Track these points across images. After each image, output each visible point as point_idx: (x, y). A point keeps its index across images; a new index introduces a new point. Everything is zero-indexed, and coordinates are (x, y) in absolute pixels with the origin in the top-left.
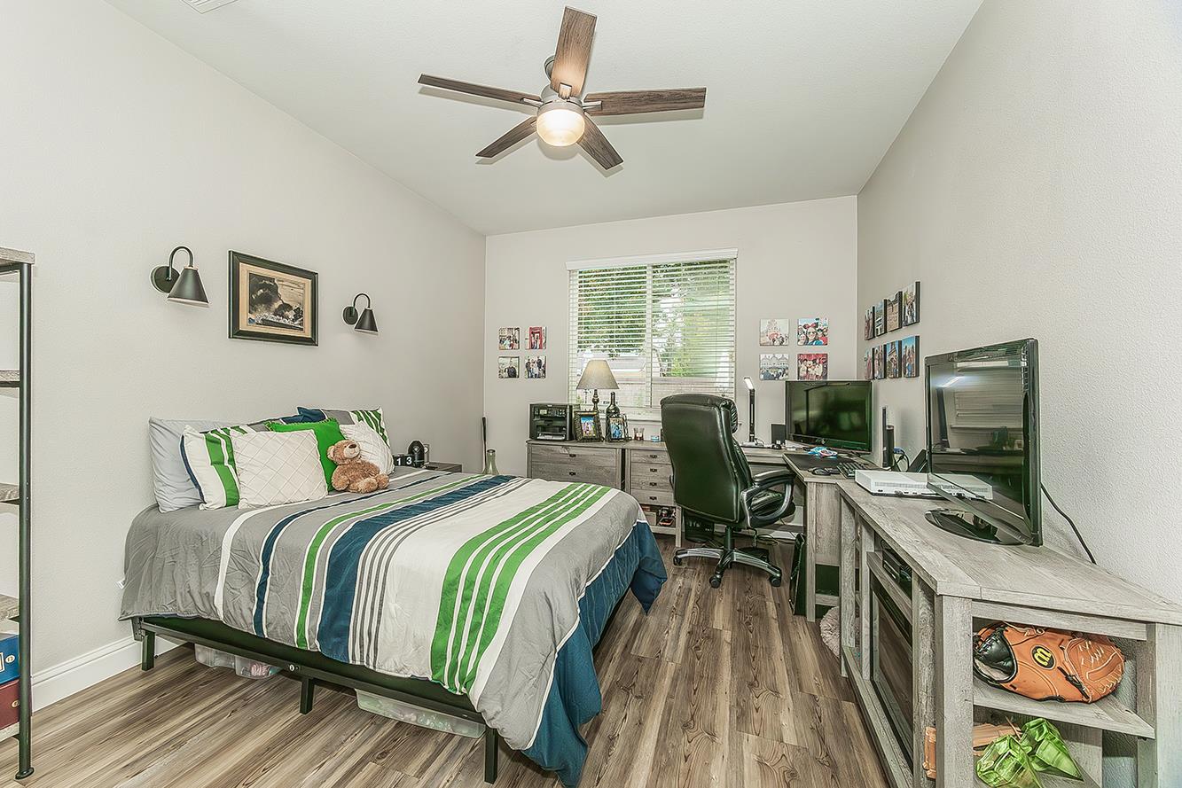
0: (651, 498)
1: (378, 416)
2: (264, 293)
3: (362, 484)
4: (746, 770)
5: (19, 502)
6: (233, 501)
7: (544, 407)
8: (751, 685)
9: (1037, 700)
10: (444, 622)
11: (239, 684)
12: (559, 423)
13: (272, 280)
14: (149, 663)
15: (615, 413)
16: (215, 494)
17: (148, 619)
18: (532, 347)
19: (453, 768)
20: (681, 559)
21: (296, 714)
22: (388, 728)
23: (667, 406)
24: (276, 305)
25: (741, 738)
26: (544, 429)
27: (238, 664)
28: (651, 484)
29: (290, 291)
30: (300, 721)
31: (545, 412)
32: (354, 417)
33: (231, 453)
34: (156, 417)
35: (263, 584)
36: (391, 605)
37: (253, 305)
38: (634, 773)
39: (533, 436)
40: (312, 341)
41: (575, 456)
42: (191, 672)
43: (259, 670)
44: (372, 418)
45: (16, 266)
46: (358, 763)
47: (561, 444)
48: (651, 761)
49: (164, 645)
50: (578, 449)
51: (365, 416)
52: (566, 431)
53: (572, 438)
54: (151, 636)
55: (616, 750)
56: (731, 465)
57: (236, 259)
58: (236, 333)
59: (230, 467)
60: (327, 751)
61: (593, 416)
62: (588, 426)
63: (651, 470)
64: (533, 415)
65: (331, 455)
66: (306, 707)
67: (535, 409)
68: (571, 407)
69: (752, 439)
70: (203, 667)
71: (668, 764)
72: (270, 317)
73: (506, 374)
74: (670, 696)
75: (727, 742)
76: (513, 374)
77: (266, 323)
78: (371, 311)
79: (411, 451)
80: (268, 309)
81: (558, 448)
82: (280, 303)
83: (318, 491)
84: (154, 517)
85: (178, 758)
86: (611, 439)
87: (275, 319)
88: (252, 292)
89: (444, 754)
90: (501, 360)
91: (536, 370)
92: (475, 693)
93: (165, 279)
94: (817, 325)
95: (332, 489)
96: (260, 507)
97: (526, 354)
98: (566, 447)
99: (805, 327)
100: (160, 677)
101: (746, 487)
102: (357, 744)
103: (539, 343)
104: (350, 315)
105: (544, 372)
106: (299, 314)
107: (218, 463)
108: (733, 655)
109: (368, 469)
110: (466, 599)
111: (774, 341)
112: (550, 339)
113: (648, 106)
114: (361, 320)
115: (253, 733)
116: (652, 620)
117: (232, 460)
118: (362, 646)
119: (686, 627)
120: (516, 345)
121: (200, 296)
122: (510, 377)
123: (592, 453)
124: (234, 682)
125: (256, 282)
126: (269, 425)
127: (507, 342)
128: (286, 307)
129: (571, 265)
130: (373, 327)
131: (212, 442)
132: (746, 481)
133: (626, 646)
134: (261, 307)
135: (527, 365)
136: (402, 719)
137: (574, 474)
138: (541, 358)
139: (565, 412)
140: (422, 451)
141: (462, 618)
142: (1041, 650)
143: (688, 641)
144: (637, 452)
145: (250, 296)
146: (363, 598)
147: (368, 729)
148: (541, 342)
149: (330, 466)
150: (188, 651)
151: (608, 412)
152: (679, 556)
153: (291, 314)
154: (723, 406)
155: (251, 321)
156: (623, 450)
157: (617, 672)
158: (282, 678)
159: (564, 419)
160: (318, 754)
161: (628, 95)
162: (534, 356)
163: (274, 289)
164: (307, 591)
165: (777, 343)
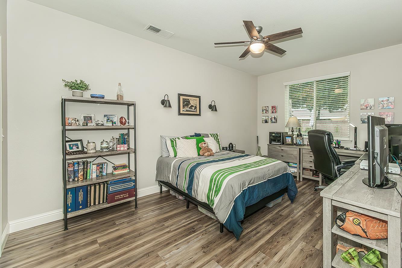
0: (310, 166)
1: (217, 135)
2: (187, 103)
3: (206, 154)
4: (295, 250)
5: (134, 152)
6: (175, 156)
7: (274, 133)
8: (316, 230)
9: (353, 235)
10: (210, 189)
11: (177, 200)
12: (279, 139)
13: (188, 99)
14: (161, 192)
15: (300, 136)
16: (172, 154)
17: (161, 182)
18: (272, 113)
19: (214, 228)
20: (317, 189)
21: (186, 208)
22: (203, 216)
23: (309, 134)
24: (190, 106)
25: (300, 242)
26: (274, 141)
27: (177, 195)
28: (310, 161)
29: (193, 102)
30: (186, 210)
31: (274, 135)
32: (210, 136)
33: (176, 144)
34: (162, 135)
35: (178, 175)
36: (200, 184)
37: (184, 107)
38: (260, 241)
39: (270, 143)
40: (199, 115)
41: (283, 150)
42: (169, 195)
43: (181, 198)
44: (215, 136)
45: (133, 104)
46: (194, 221)
47: (279, 146)
48: (266, 240)
49: (164, 189)
50: (284, 148)
51: (213, 135)
52: (281, 141)
53: (283, 144)
54: (161, 186)
55: (258, 235)
56: (330, 156)
57: (180, 95)
58: (180, 114)
59: (176, 148)
60: (188, 217)
61: (291, 137)
62: (289, 140)
63: (310, 156)
64: (270, 136)
65: (200, 146)
66: (188, 207)
67: (271, 133)
68: (283, 133)
69: (355, 147)
70: (171, 195)
71: (271, 242)
72: (188, 109)
73: (264, 122)
74: (284, 227)
75: (295, 242)
76: (266, 122)
77: (187, 111)
78: (215, 105)
79: (229, 146)
80: (187, 107)
81: (277, 146)
82: (191, 105)
83: (195, 155)
84: (161, 158)
85: (160, 211)
86: (296, 144)
87: (189, 110)
88: (183, 103)
89: (214, 224)
90: (263, 117)
91: (274, 120)
92: (214, 207)
93: (163, 102)
94: (388, 100)
95: (199, 155)
96: (181, 158)
97: (271, 115)
98: (280, 147)
99: (382, 101)
100: (163, 195)
101: (337, 165)
102: (195, 217)
103: (275, 111)
104: (211, 107)
105: (276, 121)
106: (196, 108)
107: (173, 146)
108: (316, 221)
109: (209, 150)
110: (214, 184)
111: (367, 107)
112: (279, 110)
113: (284, 36)
114: (213, 108)
115: (176, 210)
116: (293, 206)
117: (176, 146)
118: (195, 193)
119: (304, 210)
120: (267, 112)
121: (170, 106)
122: (265, 123)
123: (289, 149)
124: (176, 199)
125: (184, 100)
126: (186, 138)
127: (264, 111)
128: (192, 106)
129: (285, 84)
130: (216, 110)
131: (172, 141)
132: (339, 163)
133: (279, 211)
134: (186, 107)
135: (271, 119)
136: (207, 214)
137: (283, 156)
138: (275, 116)
139: (281, 135)
140: (232, 146)
141: (213, 189)
142: (356, 219)
143: (302, 214)
144: (305, 150)
145: (183, 104)
146: (195, 181)
147: (199, 215)
148: (275, 110)
149: (199, 149)
150: (168, 191)
151: (297, 135)
152: (316, 188)
153: (193, 108)
154: (326, 134)
155: (183, 111)
156: (300, 149)
157: (271, 217)
158: (185, 201)
159: (280, 137)
160: (186, 217)
161: (276, 35)
162: (273, 115)
163: (189, 102)
164: (185, 178)
165: (368, 108)
